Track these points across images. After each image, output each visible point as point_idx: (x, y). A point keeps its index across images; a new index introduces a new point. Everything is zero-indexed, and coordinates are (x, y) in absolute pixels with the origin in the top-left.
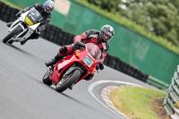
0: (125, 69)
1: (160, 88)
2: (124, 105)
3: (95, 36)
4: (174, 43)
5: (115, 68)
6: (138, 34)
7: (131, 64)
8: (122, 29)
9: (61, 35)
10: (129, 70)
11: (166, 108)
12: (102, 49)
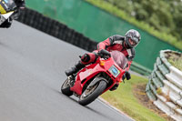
1: (142, 74)
3: (120, 42)
4: (156, 29)
6: (120, 18)
9: (41, 20)
11: (148, 94)
12: (127, 56)
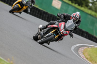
0: (91, 38)
2: (91, 57)
5: (86, 38)
7: (95, 36)
8: (90, 16)
10: (93, 39)
